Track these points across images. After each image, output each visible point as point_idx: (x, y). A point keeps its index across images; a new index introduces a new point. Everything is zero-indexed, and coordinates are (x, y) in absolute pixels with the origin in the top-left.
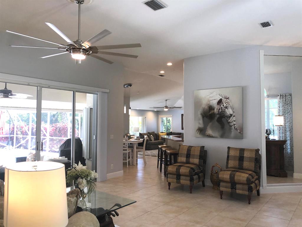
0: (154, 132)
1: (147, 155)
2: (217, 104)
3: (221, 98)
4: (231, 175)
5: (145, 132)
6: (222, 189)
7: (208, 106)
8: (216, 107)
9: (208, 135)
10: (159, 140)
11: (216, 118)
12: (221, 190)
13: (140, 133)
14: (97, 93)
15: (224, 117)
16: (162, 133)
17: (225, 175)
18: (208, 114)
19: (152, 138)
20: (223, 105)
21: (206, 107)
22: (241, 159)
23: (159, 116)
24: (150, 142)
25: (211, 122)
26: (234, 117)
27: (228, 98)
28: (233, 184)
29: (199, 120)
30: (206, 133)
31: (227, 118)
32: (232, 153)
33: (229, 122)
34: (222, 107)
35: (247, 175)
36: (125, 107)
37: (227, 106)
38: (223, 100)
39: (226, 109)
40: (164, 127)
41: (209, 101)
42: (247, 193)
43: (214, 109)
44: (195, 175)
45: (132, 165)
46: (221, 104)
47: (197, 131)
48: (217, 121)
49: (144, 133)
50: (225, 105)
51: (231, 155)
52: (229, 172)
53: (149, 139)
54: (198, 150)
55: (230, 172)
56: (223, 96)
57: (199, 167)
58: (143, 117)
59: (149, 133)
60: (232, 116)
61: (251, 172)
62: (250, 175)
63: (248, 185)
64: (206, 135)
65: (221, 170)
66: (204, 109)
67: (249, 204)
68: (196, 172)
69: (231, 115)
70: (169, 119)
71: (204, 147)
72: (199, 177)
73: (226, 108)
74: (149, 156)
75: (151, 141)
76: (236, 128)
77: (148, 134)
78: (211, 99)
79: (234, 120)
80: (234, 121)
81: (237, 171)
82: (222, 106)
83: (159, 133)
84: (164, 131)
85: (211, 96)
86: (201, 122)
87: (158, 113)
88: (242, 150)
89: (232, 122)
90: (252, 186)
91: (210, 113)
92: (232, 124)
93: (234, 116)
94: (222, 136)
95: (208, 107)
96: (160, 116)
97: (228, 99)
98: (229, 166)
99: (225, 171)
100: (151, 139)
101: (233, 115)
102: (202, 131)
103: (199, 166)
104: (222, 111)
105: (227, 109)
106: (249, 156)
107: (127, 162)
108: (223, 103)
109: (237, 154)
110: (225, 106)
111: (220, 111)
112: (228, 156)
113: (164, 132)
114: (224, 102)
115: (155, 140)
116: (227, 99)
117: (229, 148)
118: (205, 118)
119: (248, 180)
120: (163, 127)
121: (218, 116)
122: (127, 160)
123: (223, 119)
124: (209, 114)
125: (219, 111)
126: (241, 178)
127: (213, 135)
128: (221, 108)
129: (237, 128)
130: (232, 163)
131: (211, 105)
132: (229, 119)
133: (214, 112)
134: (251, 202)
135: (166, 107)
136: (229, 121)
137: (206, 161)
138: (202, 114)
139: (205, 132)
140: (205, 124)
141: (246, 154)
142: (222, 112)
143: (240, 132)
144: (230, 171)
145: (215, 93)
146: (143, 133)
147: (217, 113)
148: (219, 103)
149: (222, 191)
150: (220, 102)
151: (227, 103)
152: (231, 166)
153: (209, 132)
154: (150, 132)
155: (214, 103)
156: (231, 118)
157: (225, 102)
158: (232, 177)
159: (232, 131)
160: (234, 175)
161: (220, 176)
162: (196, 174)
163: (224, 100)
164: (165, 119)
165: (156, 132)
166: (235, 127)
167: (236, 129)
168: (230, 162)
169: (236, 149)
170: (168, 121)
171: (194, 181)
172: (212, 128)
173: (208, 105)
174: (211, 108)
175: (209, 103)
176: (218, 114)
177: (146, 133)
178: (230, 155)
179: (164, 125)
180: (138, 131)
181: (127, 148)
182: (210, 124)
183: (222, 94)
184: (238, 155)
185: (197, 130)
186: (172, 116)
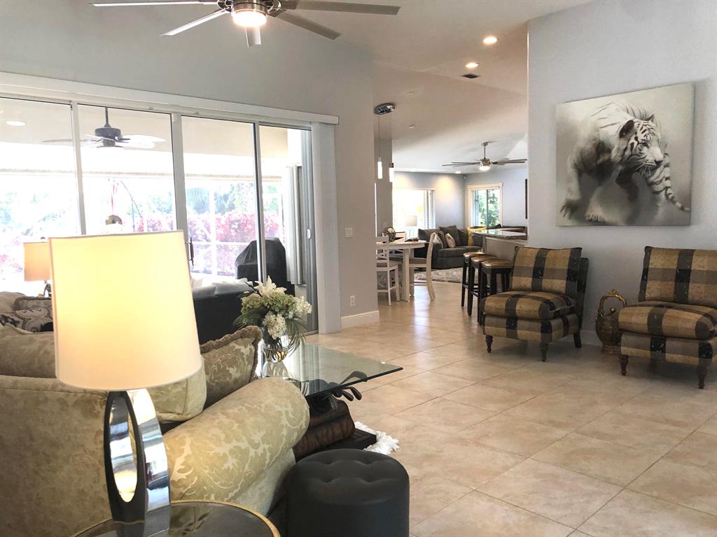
0: (455, 226)
1: (438, 280)
2: (618, 136)
3: (630, 118)
4: (650, 316)
5: (433, 226)
6: (624, 350)
7: (594, 142)
8: (617, 145)
9: (591, 220)
10: (467, 245)
11: (615, 174)
12: (623, 353)
13: (419, 230)
14: (308, 125)
15: (638, 171)
16: (476, 227)
17: (638, 317)
18: (594, 164)
19: (451, 242)
20: (636, 139)
21: (589, 147)
22: (683, 275)
23: (469, 187)
24: (443, 252)
25: (600, 185)
26: (667, 169)
27: (651, 118)
28: (657, 337)
29: (569, 181)
30: (587, 214)
31: (647, 171)
32: (656, 262)
33: (653, 183)
34: (633, 144)
35: (699, 316)
36: (380, 164)
37: (647, 141)
38: (636, 125)
39: (645, 148)
40: (480, 214)
41: (597, 130)
42: (695, 360)
43: (609, 151)
44: (555, 318)
45: (402, 300)
46: (630, 135)
47: (563, 211)
48: (618, 183)
49: (430, 228)
50: (641, 137)
51: (653, 267)
52: (647, 310)
53: (441, 242)
54: (564, 257)
55: (651, 308)
56: (637, 113)
57: (566, 300)
58: (426, 192)
59: (441, 229)
60: (662, 167)
61: (708, 310)
62: (706, 315)
63: (699, 342)
64: (587, 218)
65: (625, 305)
66: (582, 152)
67: (701, 388)
68: (557, 310)
69: (658, 163)
70: (494, 194)
71: (581, 249)
72: (566, 324)
73: (645, 144)
74: (443, 281)
75: (448, 247)
76: (670, 196)
77: (441, 232)
78: (603, 123)
79: (667, 176)
80: (667, 179)
81: (670, 307)
82: (633, 140)
83: (468, 229)
84: (481, 223)
85: (603, 114)
86: (574, 185)
87: (464, 180)
88: (686, 255)
89: (661, 181)
90: (709, 344)
91: (599, 162)
92: (660, 187)
93: (667, 166)
94: (632, 221)
95: (595, 144)
96: (470, 188)
97: (650, 121)
98: (647, 295)
99: (636, 306)
100: (447, 244)
101: (664, 163)
102: (575, 210)
103: (565, 296)
104: (631, 155)
105: (648, 147)
106: (705, 269)
107: (387, 293)
108: (636, 133)
109: (672, 264)
110: (640, 141)
111: (628, 153)
112: (644, 269)
113: (480, 225)
114: (639, 128)
115: (457, 245)
116: (648, 120)
117: (648, 250)
118: (585, 175)
119: (700, 327)
120: (476, 215)
121: (620, 168)
122: (389, 289)
123: (636, 177)
124: (597, 165)
125: (623, 155)
126: (680, 324)
127: (607, 218)
128: (629, 146)
129: (673, 198)
130: (654, 289)
131: (601, 139)
132: (652, 176)
133: (609, 159)
134: (705, 383)
135: (486, 162)
136: (652, 179)
137: (585, 284)
138: (576, 166)
139: (585, 211)
140: (586, 192)
141: (697, 264)
142: (633, 157)
143: (682, 209)
144: (649, 306)
145: (613, 108)
146: (426, 229)
147: (619, 159)
148: (624, 134)
149: (627, 356)
150: (627, 130)
151: (647, 132)
152: (653, 295)
153: (596, 211)
154: (446, 225)
155: (611, 133)
156: (658, 171)
157: (642, 128)
158: (655, 321)
159: (659, 205)
160: (661, 317)
161: (622, 318)
162: (557, 315)
163: (638, 124)
164: (482, 194)
165: (459, 227)
166: (667, 195)
167: (672, 201)
168: (649, 284)
169: (667, 252)
170: (491, 199)
171: (553, 334)
172: (604, 201)
173: (594, 139)
174: (601, 148)
175: (595, 134)
176: (621, 162)
177: (434, 228)
178: (650, 266)
179: (480, 210)
180: (416, 225)
181: (388, 261)
182: (598, 191)
183: (634, 108)
184: (675, 267)
185: (563, 207)
186: (500, 185)
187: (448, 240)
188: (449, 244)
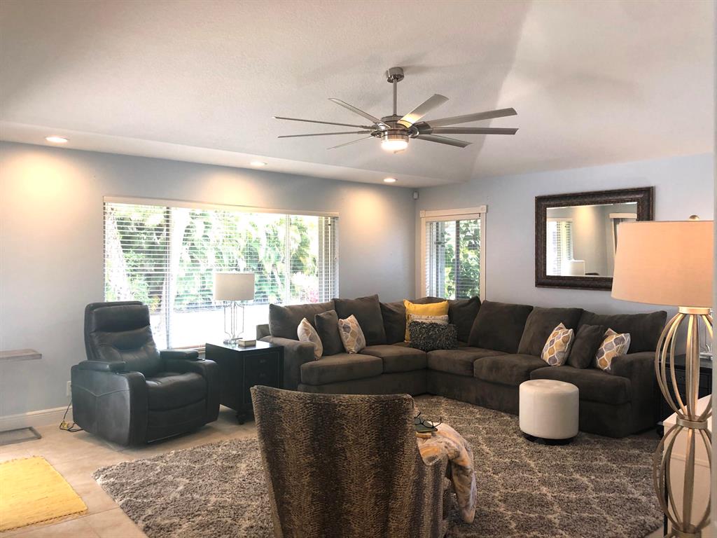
0: (376, 297)
16: (427, 300)
23: (422, 214)
40: (448, 270)
83: (408, 304)
87: (413, 197)
96: (426, 216)
186: (482, 209)
187: (343, 332)
188: (346, 342)
